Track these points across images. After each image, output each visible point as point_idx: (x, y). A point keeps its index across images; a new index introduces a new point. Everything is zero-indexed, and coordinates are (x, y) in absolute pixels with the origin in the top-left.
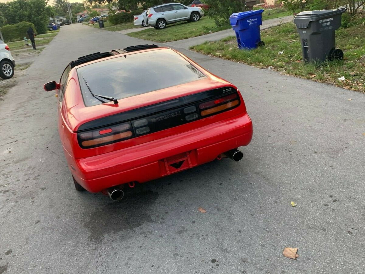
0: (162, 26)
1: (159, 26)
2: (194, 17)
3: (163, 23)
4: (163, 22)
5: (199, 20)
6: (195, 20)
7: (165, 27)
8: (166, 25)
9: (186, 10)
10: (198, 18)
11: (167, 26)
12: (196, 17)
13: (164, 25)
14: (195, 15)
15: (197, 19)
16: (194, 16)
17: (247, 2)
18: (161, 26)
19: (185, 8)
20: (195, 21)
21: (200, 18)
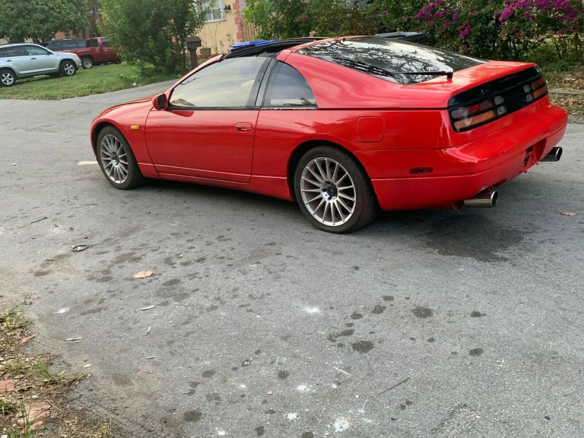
0: (8, 81)
1: (3, 80)
2: (66, 69)
3: (10, 77)
4: (9, 75)
5: (74, 74)
6: (69, 73)
7: (14, 84)
8: (14, 81)
9: (51, 56)
10: (73, 71)
11: (17, 81)
12: (69, 69)
13: (12, 79)
14: (67, 65)
15: (71, 72)
16: (66, 67)
17: (188, 43)
18: (6, 82)
19: (49, 53)
20: (68, 75)
21: (77, 72)
